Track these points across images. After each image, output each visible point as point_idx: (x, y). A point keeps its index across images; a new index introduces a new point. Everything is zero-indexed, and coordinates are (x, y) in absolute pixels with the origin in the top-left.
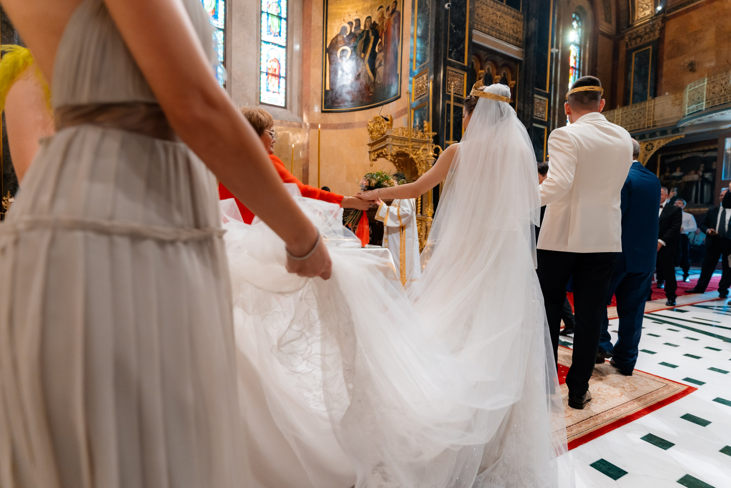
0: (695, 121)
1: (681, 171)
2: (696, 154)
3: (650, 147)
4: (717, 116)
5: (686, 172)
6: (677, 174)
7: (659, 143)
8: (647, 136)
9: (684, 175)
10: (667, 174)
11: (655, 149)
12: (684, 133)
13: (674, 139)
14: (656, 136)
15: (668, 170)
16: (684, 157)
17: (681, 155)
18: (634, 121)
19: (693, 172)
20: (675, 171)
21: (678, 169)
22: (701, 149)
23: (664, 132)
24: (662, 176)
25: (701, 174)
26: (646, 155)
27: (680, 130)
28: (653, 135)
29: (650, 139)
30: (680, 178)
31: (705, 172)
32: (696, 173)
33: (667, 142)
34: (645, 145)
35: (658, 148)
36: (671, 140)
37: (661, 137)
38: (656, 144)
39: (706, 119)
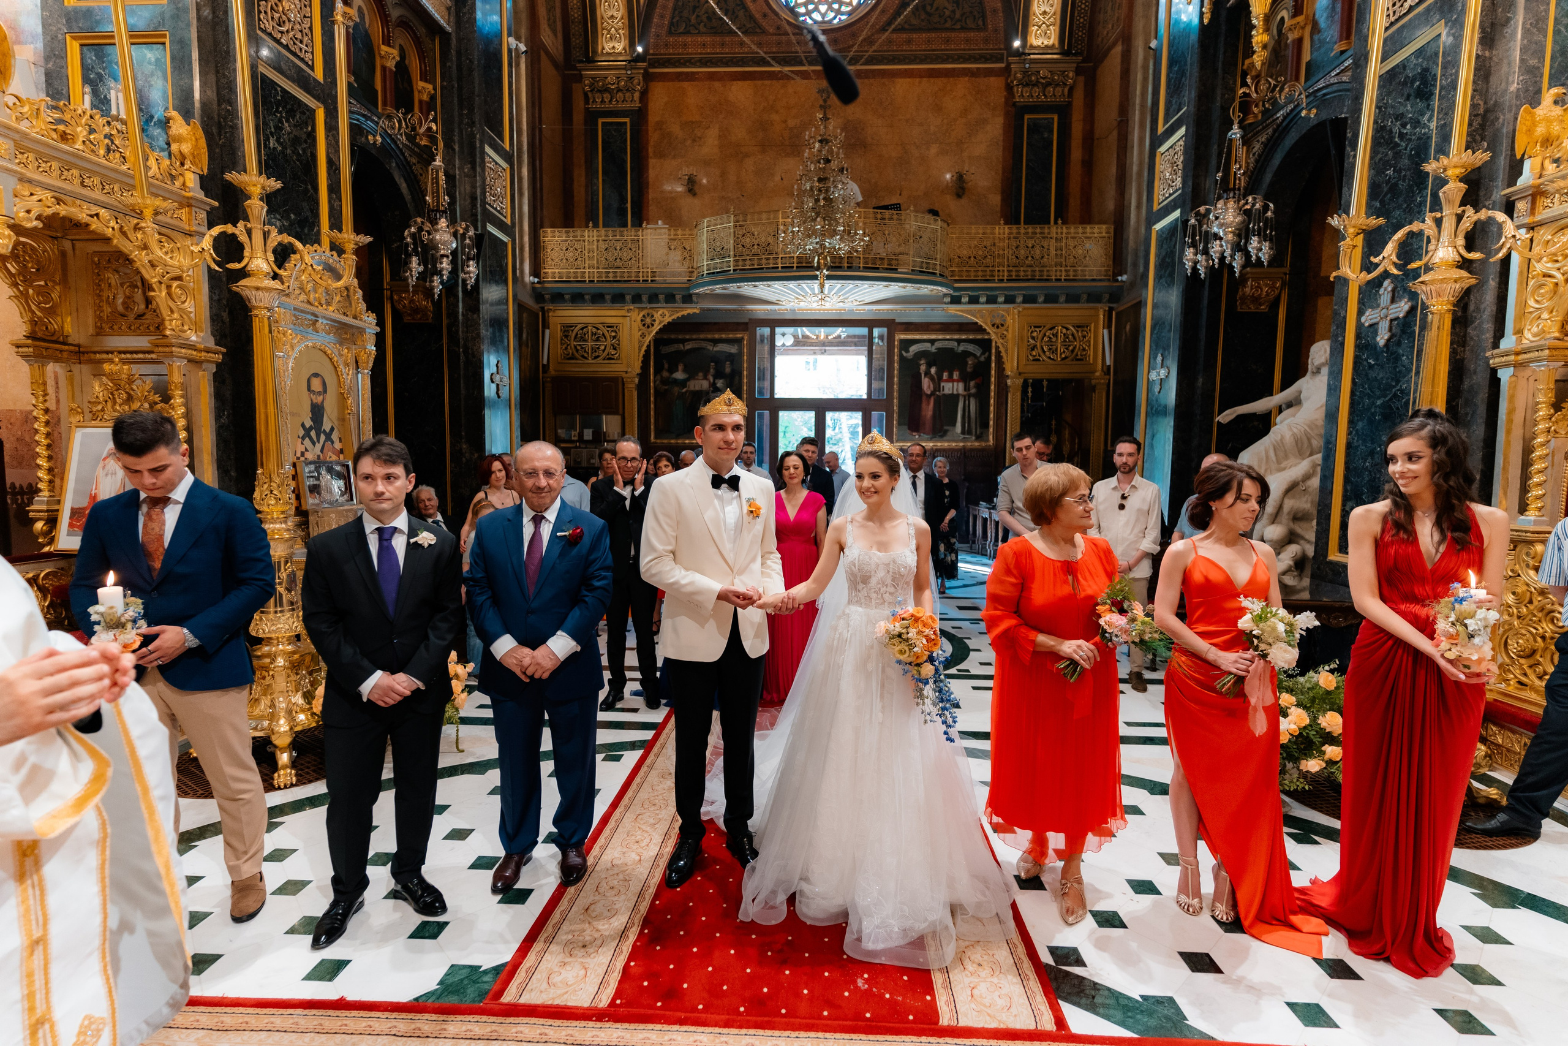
0: (718, 289)
1: (685, 371)
2: (704, 344)
3: (648, 320)
4: (748, 289)
5: (692, 375)
6: (679, 375)
7: (663, 316)
8: (645, 298)
9: (688, 379)
10: (665, 374)
11: (657, 327)
12: (699, 306)
13: (685, 313)
14: (658, 302)
15: (666, 366)
16: (688, 346)
17: (683, 341)
18: (619, 263)
19: (701, 374)
20: (677, 370)
21: (681, 367)
22: (709, 336)
23: (670, 298)
24: (658, 377)
25: (711, 380)
26: (643, 336)
27: (694, 299)
28: (653, 298)
29: (649, 306)
30: (683, 383)
31: (716, 377)
32: (705, 378)
33: (675, 317)
34: (641, 315)
35: (661, 326)
36: (680, 314)
37: (665, 305)
38: (657, 316)
39: (733, 288)
